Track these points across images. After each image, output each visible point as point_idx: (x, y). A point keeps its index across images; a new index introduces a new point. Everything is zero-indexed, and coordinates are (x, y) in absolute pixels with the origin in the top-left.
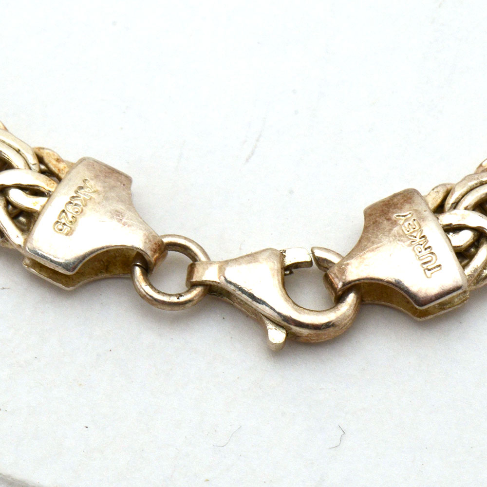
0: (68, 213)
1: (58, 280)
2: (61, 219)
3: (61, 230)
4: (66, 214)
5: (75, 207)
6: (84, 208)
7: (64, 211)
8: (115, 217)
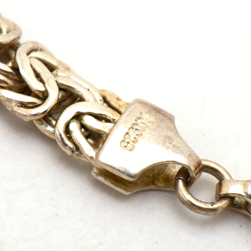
0: (131, 135)
1: (119, 186)
2: (126, 139)
3: (126, 147)
4: (129, 136)
5: (136, 131)
6: (143, 132)
7: (127, 133)
8: (167, 140)
